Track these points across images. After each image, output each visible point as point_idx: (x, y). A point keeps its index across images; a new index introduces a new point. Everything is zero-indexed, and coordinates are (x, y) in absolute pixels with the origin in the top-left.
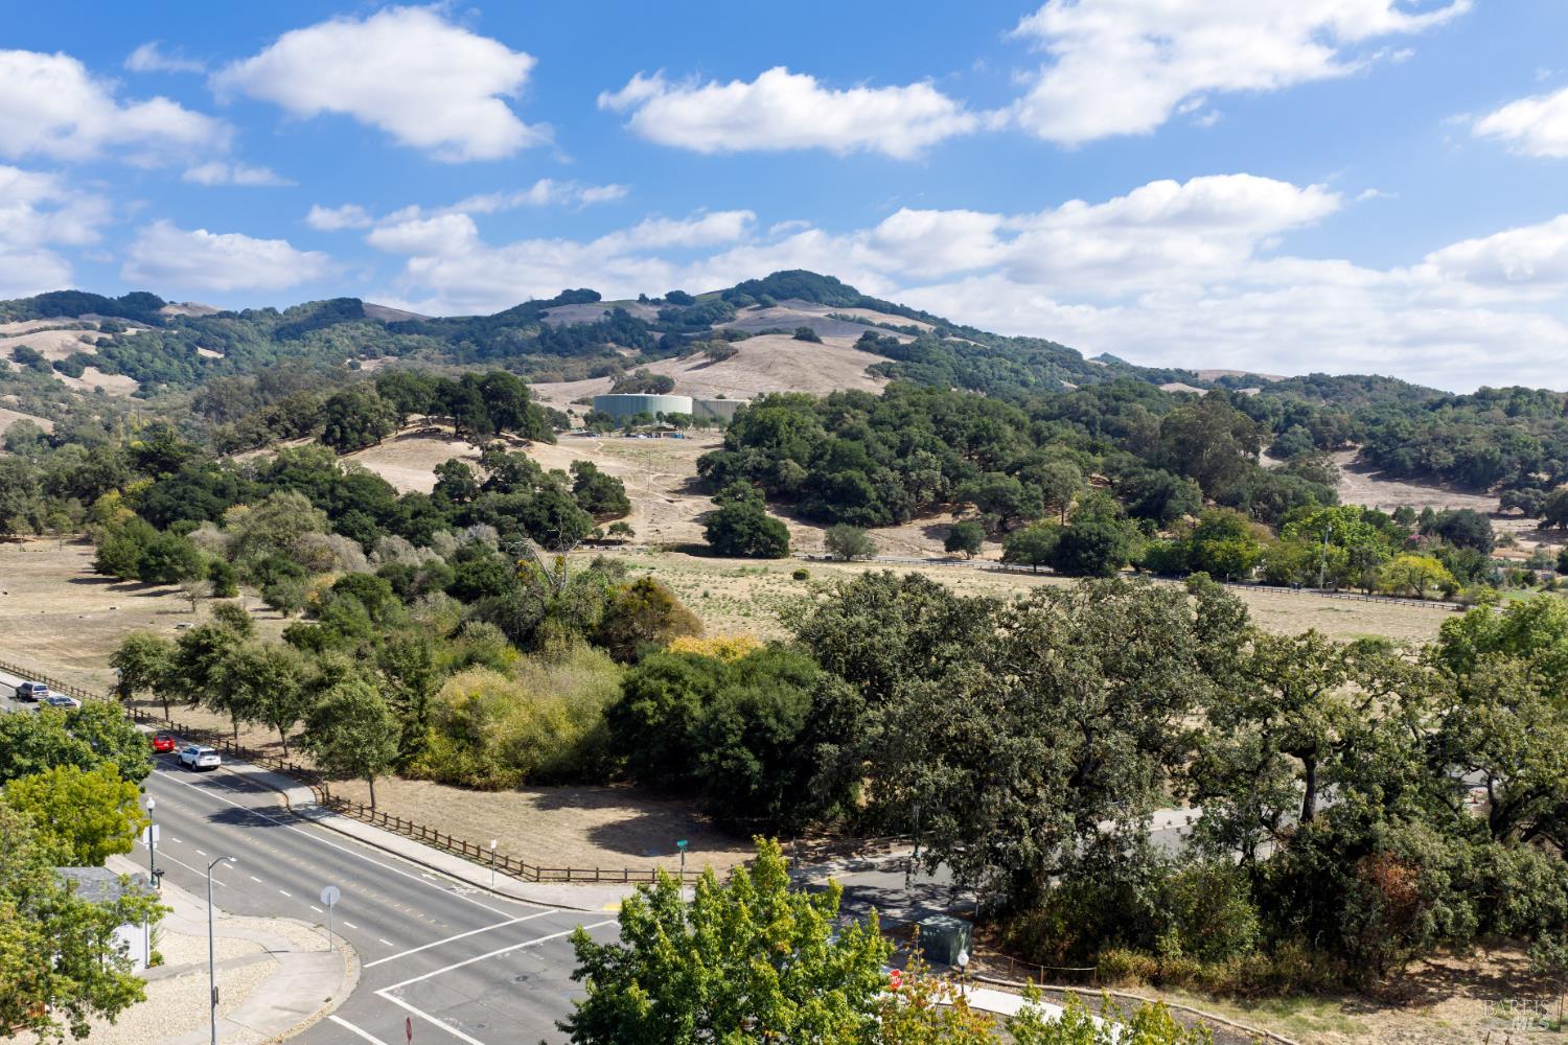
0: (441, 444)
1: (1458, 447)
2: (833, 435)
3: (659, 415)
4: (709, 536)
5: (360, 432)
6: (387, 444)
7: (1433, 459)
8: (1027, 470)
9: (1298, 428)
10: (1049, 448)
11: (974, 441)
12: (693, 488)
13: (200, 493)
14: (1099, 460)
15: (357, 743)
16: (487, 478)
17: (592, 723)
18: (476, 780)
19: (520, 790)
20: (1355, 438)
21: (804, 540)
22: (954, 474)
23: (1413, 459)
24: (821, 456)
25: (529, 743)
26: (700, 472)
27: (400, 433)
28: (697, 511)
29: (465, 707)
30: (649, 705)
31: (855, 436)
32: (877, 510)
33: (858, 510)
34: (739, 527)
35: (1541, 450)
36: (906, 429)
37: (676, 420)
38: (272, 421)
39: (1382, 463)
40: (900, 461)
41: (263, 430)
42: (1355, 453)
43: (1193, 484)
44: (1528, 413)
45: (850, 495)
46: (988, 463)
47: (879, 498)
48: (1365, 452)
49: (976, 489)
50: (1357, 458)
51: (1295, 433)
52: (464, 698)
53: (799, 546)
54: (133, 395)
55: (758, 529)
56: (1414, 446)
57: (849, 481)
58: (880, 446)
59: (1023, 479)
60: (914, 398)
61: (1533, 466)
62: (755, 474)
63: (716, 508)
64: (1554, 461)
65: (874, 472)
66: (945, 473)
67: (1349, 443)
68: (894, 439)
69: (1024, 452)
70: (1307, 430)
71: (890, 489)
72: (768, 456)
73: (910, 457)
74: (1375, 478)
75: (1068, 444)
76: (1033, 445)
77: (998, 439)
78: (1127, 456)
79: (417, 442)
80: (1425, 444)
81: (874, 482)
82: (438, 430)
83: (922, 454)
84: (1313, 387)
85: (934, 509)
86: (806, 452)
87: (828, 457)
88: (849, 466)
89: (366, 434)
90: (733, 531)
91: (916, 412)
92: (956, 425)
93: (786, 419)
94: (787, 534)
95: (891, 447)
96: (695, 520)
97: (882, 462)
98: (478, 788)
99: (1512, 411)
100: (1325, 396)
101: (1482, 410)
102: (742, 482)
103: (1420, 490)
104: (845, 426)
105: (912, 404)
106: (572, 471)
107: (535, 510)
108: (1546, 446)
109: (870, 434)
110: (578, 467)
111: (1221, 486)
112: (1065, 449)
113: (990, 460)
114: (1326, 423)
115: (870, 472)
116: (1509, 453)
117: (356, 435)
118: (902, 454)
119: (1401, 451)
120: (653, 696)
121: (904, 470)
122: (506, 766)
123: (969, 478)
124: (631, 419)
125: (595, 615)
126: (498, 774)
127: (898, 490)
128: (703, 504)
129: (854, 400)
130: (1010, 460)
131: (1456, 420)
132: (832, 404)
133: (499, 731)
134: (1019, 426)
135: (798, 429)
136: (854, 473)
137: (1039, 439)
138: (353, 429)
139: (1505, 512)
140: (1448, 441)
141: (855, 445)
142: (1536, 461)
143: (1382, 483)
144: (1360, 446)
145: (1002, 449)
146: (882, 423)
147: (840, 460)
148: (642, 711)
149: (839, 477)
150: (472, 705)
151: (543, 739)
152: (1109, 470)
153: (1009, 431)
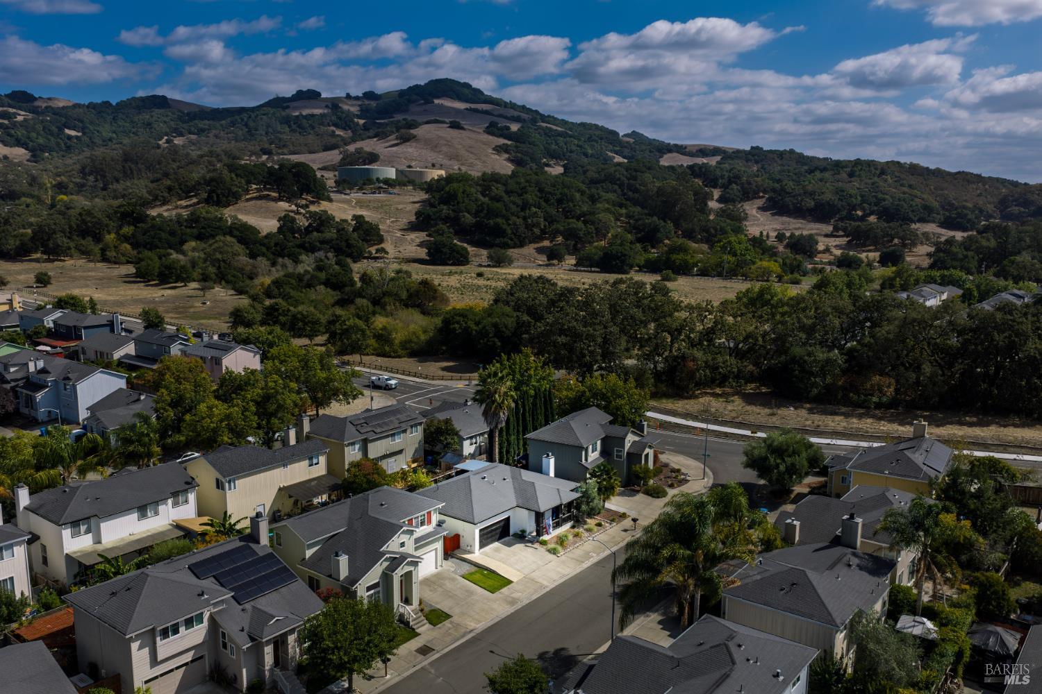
0: (272, 204)
1: (816, 197)
2: (487, 199)
3: (378, 179)
4: (429, 254)
5: (227, 197)
6: (241, 204)
7: (803, 204)
8: (587, 217)
9: (734, 186)
10: (598, 205)
11: (560, 201)
12: (413, 227)
13: (164, 235)
14: (624, 211)
15: (359, 340)
16: (307, 224)
17: (431, 334)
18: (393, 354)
19: (409, 357)
20: (765, 192)
21: (476, 256)
22: (550, 220)
23: (793, 204)
24: (481, 211)
25: (410, 341)
26: (416, 219)
27: (247, 197)
28: (418, 241)
29: (381, 329)
30: (457, 326)
31: (497, 199)
32: (512, 240)
33: (501, 239)
34: (444, 250)
35: (859, 198)
36: (525, 196)
37: (387, 182)
38: (170, 189)
39: (777, 206)
40: (522, 213)
41: (166, 194)
42: (764, 200)
43: (670, 225)
44: (859, 176)
45: (498, 232)
46: (567, 214)
47: (513, 233)
48: (769, 200)
49: (562, 228)
50: (765, 203)
51: (732, 189)
52: (380, 326)
53: (473, 259)
54: (28, 161)
55: (454, 251)
56: (794, 196)
57: (497, 225)
58: (512, 206)
59: (585, 222)
60: (528, 178)
61: (854, 208)
62: (446, 220)
63: (428, 238)
64: (865, 205)
65: (509, 220)
66: (545, 220)
67: (761, 194)
68: (519, 202)
69: (585, 208)
70: (739, 188)
71: (517, 228)
72: (452, 210)
73: (528, 211)
74: (773, 215)
75: (608, 203)
76: (590, 203)
77: (572, 201)
78: (638, 209)
79: (259, 202)
80: (800, 195)
81: (509, 225)
82: (268, 195)
83: (534, 209)
84: (750, 157)
85: (541, 239)
86: (474, 208)
87: (485, 212)
88: (497, 216)
89: (230, 198)
90: (442, 252)
91: (530, 186)
92: (550, 193)
93: (461, 191)
94: (467, 252)
95: (518, 206)
96: (418, 246)
97: (513, 214)
98: (393, 357)
99: (851, 175)
100: (757, 162)
101: (835, 174)
102: (442, 226)
103: (795, 221)
104: (493, 194)
105: (527, 181)
106: (352, 220)
107: (338, 242)
108: (862, 196)
109: (506, 198)
110: (356, 217)
111: (683, 224)
112: (607, 206)
113: (568, 212)
114: (749, 183)
115: (507, 220)
116: (842, 200)
117: (225, 199)
118: (523, 209)
119: (787, 199)
120: (458, 323)
121: (525, 219)
122: (402, 349)
123: (558, 222)
124: (362, 182)
125: (404, 295)
126: (400, 352)
127: (522, 229)
128: (421, 236)
129: (495, 178)
130: (579, 212)
131: (821, 180)
132: (484, 180)
133: (398, 337)
134: (582, 193)
135: (468, 195)
136: (499, 220)
137: (593, 199)
138: (224, 196)
139: (835, 233)
140: (812, 194)
141: (499, 205)
142: (856, 205)
143: (776, 217)
144: (767, 196)
145: (574, 206)
146: (512, 192)
147: (492, 213)
148: (454, 329)
149: (491, 222)
150: (384, 328)
151: (415, 340)
152: (629, 216)
153: (578, 195)
